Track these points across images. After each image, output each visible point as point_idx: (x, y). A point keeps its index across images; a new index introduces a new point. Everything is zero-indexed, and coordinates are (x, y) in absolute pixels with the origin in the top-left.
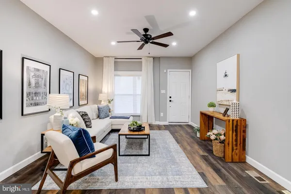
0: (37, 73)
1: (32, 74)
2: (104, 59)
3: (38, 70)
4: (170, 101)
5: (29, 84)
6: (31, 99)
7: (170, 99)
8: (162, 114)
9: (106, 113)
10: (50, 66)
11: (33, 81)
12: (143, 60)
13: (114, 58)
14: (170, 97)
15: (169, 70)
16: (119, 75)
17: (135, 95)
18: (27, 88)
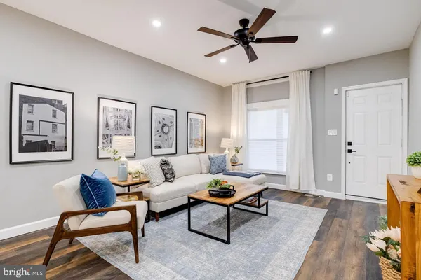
0: (118, 114)
1: (110, 115)
2: (234, 88)
3: (119, 110)
4: (350, 151)
5: (107, 125)
6: (109, 142)
7: (349, 147)
8: (330, 177)
9: (219, 167)
10: (136, 104)
11: (112, 123)
12: (291, 80)
13: (245, 84)
14: (350, 144)
15: (344, 89)
16: (256, 110)
17: (279, 140)
18: (104, 130)
